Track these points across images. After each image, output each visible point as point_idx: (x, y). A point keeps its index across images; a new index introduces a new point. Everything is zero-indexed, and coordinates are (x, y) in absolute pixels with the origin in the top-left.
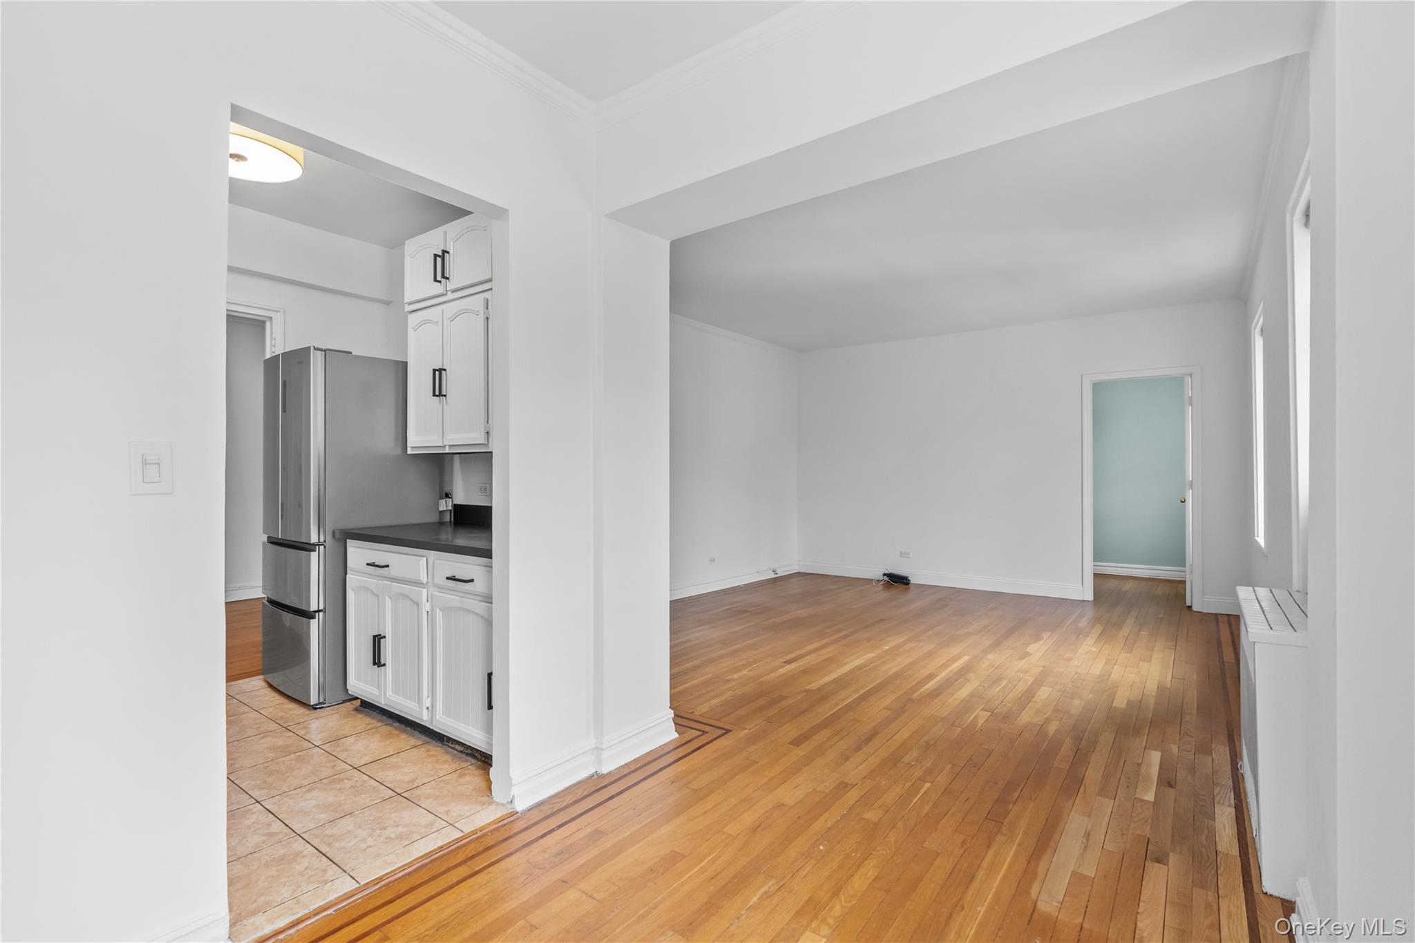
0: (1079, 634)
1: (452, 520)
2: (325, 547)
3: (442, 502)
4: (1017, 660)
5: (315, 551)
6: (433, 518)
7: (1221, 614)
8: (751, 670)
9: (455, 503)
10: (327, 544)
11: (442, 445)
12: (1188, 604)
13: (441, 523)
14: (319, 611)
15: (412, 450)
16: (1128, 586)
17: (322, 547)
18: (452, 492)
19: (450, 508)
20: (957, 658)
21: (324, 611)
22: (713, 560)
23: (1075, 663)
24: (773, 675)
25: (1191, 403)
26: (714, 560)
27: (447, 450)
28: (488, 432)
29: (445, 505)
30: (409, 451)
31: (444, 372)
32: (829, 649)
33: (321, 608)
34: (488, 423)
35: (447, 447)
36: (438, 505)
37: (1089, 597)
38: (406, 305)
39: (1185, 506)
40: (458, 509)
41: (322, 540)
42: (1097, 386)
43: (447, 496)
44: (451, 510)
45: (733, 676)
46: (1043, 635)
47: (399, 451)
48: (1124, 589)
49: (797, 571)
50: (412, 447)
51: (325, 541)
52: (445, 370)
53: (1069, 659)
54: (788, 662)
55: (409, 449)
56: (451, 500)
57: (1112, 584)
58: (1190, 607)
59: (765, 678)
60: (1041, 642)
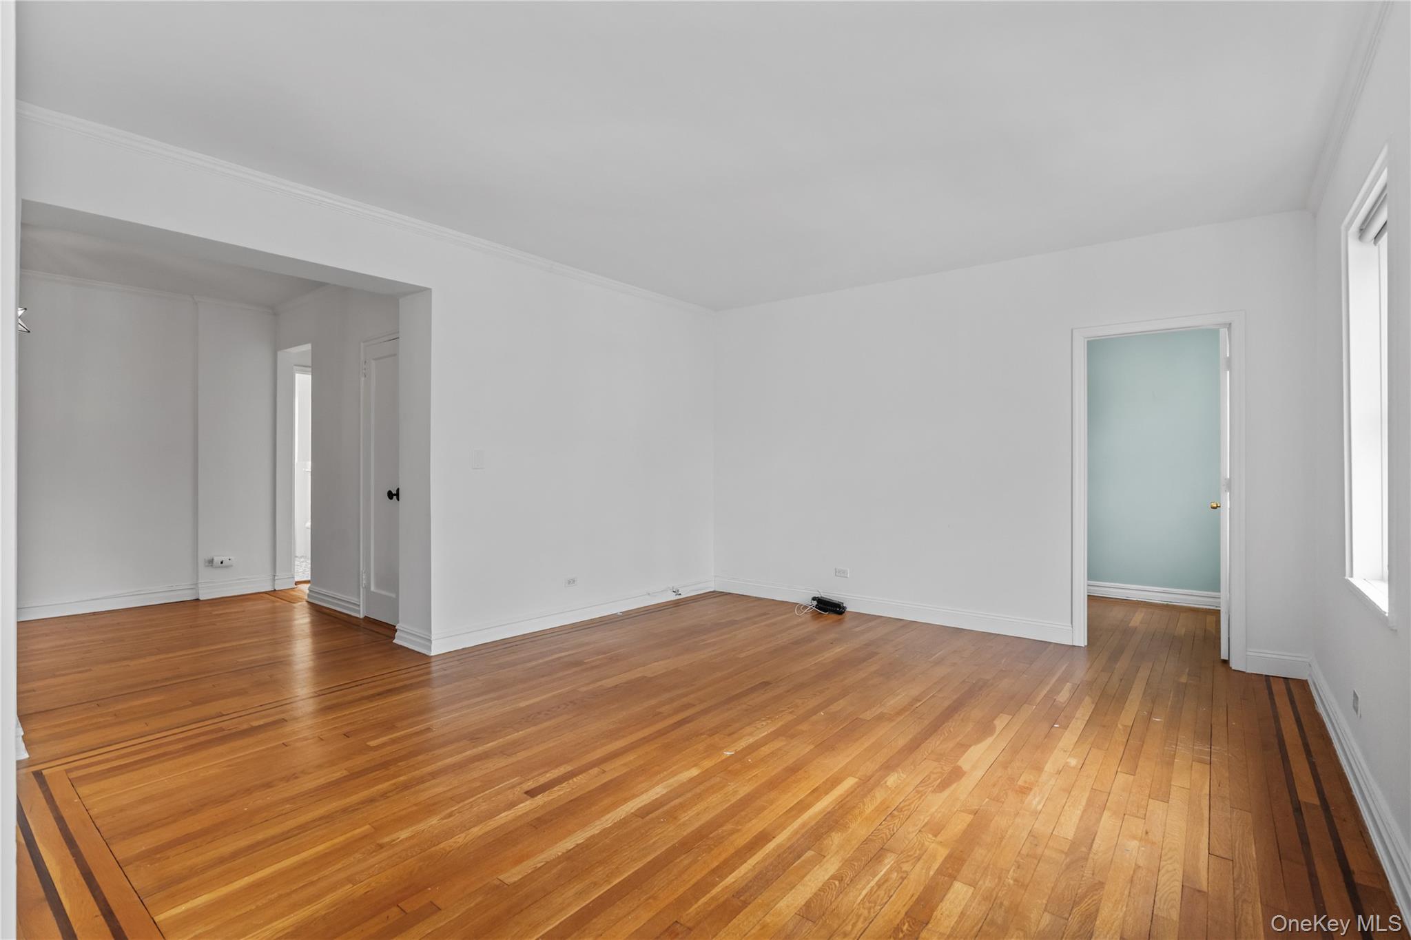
0: (1055, 717)
4: (934, 791)
7: (1273, 676)
8: (450, 815)
12: (1224, 656)
16: (1137, 619)
20: (834, 782)
22: (572, 582)
23: (1035, 801)
24: (460, 839)
25: (1229, 366)
26: (569, 582)
32: (631, 757)
37: (1081, 640)
39: (1219, 514)
42: (1095, 347)
45: (394, 836)
46: (995, 722)
48: (1132, 624)
49: (712, 590)
53: (1024, 791)
54: (531, 793)
57: (1117, 614)
58: (1226, 662)
59: (442, 845)
60: (990, 740)
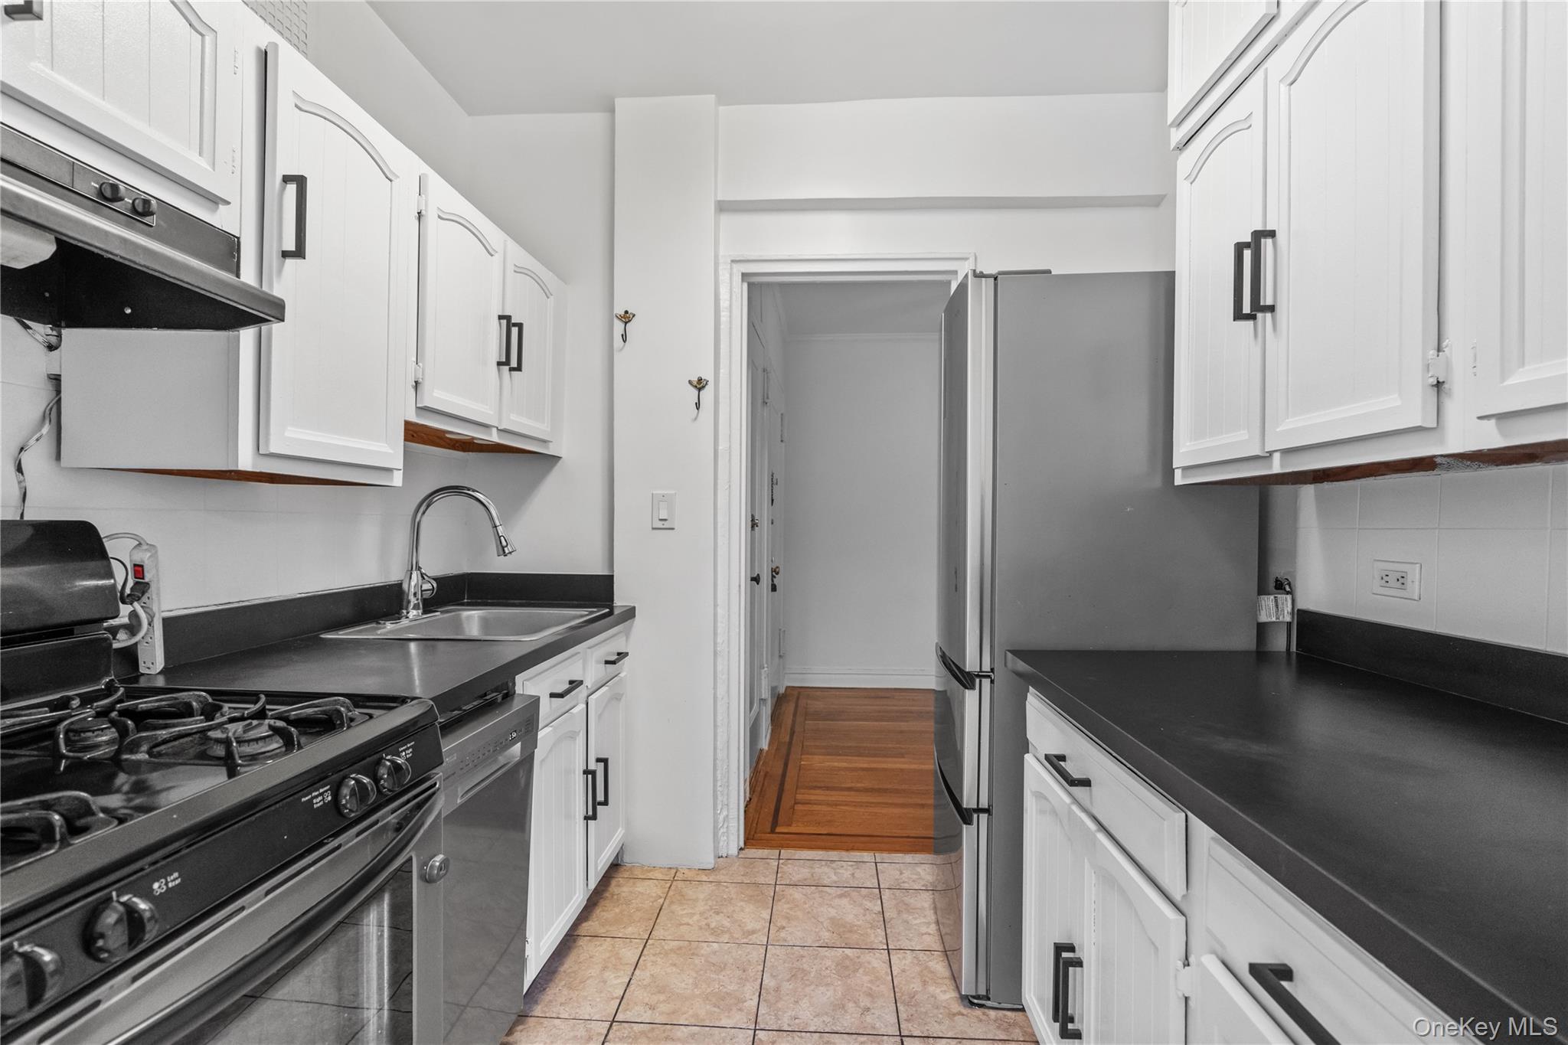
1: (1294, 648)
2: (992, 682)
3: (1268, 601)
5: (972, 688)
6: (1243, 640)
9: (1302, 605)
10: (995, 676)
11: (1257, 452)
13: (1262, 655)
14: (979, 810)
15: (1184, 476)
17: (986, 682)
18: (1294, 578)
19: (1288, 619)
21: (987, 811)
27: (1277, 467)
28: (1439, 385)
29: (1275, 610)
30: (1179, 480)
31: (1269, 241)
33: (984, 804)
34: (1439, 349)
35: (1277, 456)
36: (1255, 609)
38: (1173, 130)
40: (1309, 624)
41: (986, 667)
43: (1280, 586)
44: (1289, 624)
47: (1157, 482)
50: (1185, 469)
51: (992, 670)
52: (1272, 234)
55: (1178, 474)
56: (1289, 597)
